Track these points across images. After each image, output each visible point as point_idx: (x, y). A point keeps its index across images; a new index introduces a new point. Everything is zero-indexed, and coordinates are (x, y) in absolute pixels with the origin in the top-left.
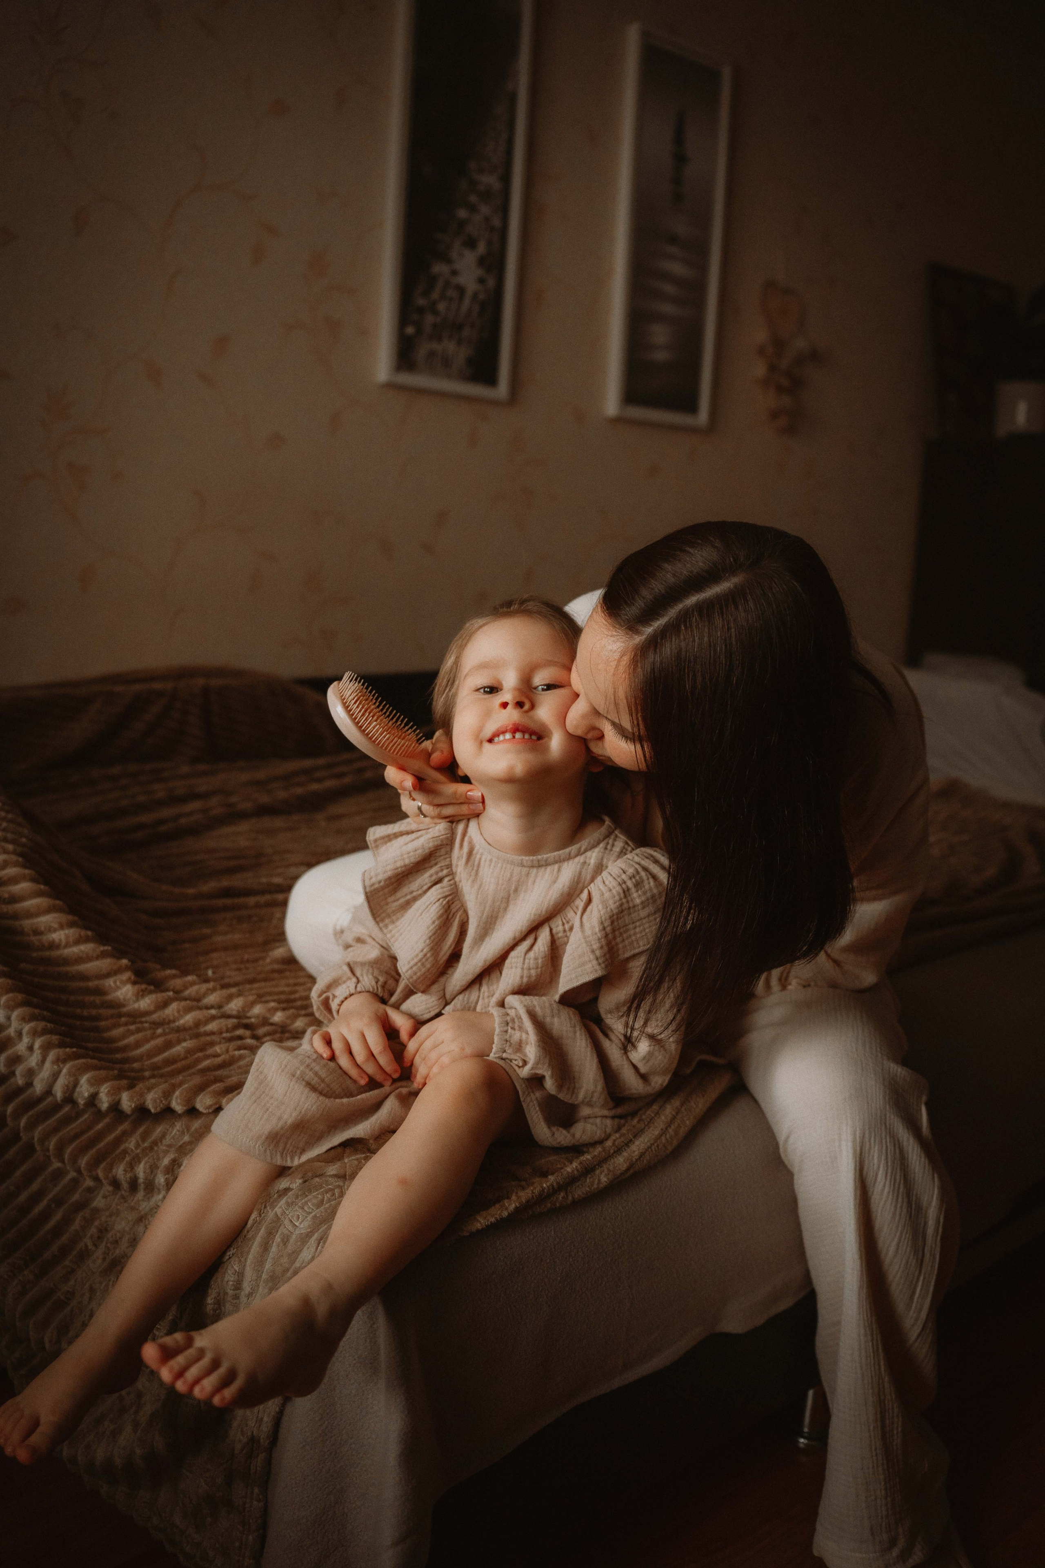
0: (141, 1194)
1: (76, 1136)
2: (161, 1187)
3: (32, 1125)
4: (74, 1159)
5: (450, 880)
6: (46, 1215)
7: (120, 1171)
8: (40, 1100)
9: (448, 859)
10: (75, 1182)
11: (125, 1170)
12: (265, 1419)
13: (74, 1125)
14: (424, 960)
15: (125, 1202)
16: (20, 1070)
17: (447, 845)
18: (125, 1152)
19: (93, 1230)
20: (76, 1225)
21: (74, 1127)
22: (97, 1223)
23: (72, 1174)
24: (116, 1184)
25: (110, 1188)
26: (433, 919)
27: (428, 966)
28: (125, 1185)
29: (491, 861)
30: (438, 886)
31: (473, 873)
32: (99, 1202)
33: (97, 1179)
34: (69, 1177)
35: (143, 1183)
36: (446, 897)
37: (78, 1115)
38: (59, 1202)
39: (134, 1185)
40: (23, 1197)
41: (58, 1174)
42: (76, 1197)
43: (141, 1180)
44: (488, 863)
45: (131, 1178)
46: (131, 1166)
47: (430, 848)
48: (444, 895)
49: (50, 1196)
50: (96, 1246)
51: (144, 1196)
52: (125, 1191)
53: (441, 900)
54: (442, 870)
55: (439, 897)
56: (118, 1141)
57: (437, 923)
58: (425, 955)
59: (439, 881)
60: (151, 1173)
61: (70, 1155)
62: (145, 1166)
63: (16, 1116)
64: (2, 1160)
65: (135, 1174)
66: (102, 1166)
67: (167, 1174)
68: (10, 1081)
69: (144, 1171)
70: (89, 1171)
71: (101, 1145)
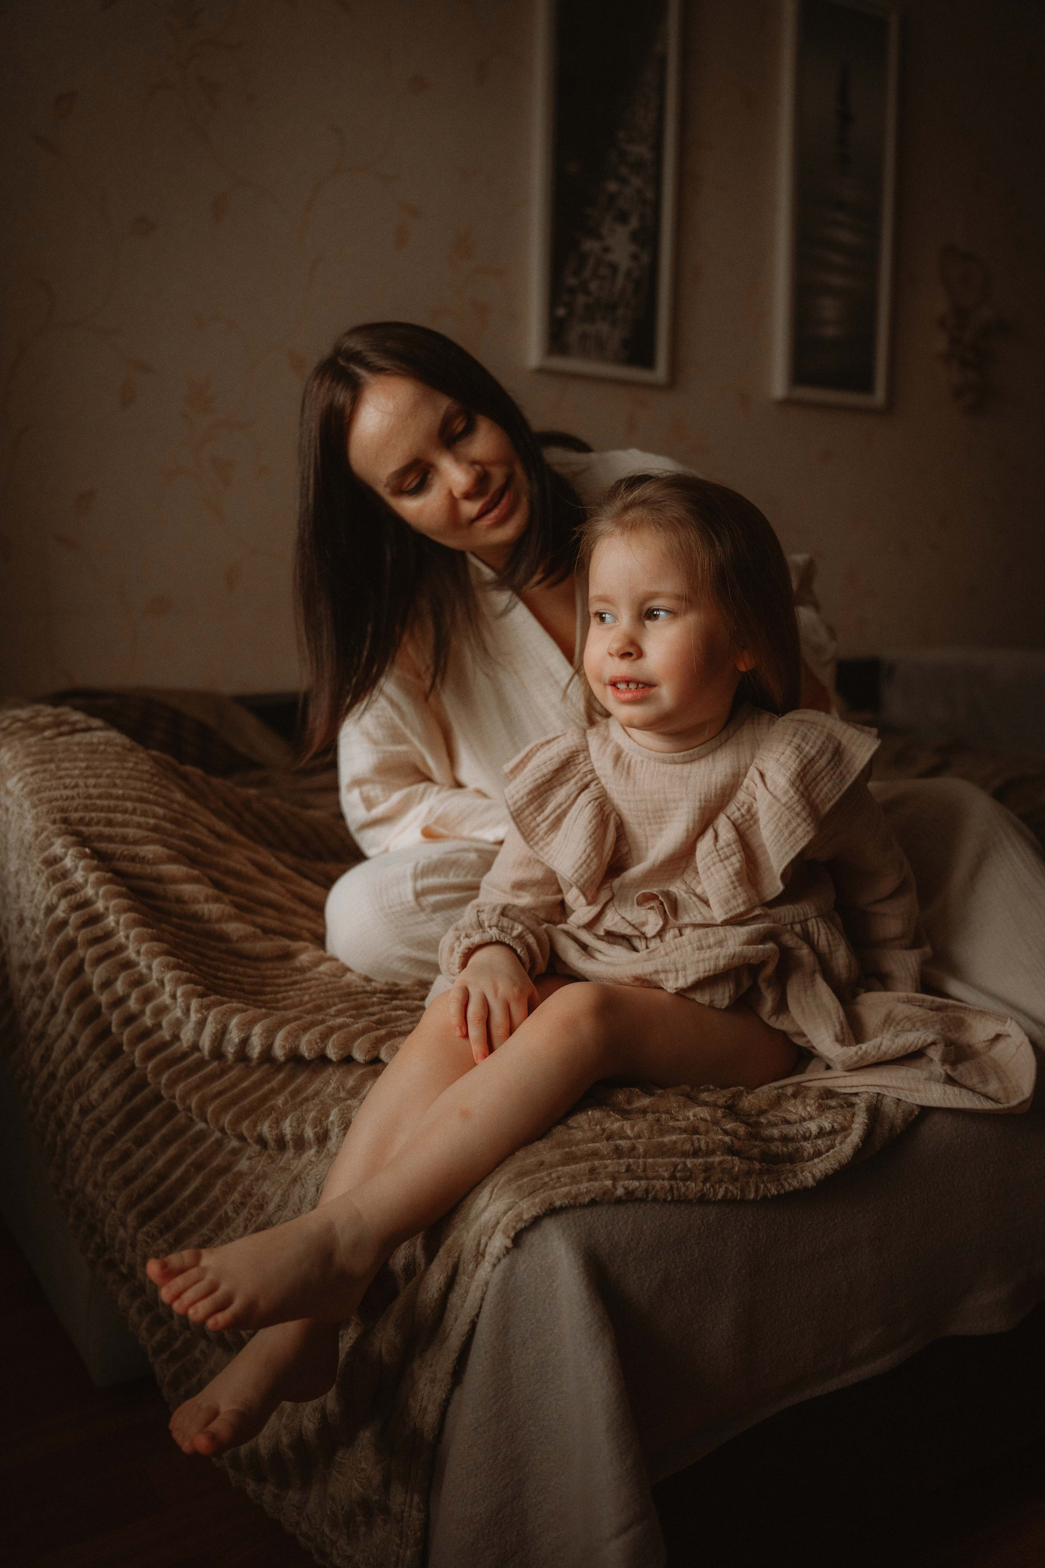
0: (290, 1153)
1: (220, 1093)
2: (312, 1141)
3: (173, 1082)
4: (217, 1115)
5: (597, 784)
6: (183, 1182)
7: (265, 1128)
8: (184, 1055)
9: (589, 765)
10: (219, 1143)
11: (270, 1127)
12: (430, 1407)
13: (217, 1083)
14: (588, 861)
15: (273, 1162)
16: (165, 1022)
17: (584, 751)
18: (272, 1108)
19: (236, 1196)
20: (216, 1191)
21: (217, 1086)
22: (240, 1188)
23: (218, 1134)
24: (262, 1141)
25: (257, 1148)
26: (589, 819)
27: (594, 867)
28: (272, 1144)
29: (642, 761)
30: (586, 791)
31: (624, 773)
32: (243, 1165)
33: (241, 1138)
34: (212, 1139)
35: (291, 1139)
36: (596, 799)
37: (223, 1072)
38: (199, 1166)
39: (281, 1143)
40: (160, 1163)
41: (202, 1136)
42: (217, 1161)
43: (288, 1137)
44: (639, 765)
45: (277, 1135)
46: (278, 1122)
47: (565, 755)
48: (594, 797)
49: (189, 1161)
50: (238, 1214)
51: (295, 1153)
52: (273, 1149)
53: (592, 803)
54: (586, 776)
55: (590, 799)
56: (265, 1099)
57: (594, 822)
58: (589, 856)
59: (586, 786)
60: (298, 1127)
61: (213, 1111)
62: (291, 1121)
63: (158, 1073)
64: (140, 1124)
65: (281, 1131)
66: (246, 1123)
67: (316, 1127)
68: (156, 1037)
69: (291, 1126)
70: (234, 1130)
71: (245, 1102)
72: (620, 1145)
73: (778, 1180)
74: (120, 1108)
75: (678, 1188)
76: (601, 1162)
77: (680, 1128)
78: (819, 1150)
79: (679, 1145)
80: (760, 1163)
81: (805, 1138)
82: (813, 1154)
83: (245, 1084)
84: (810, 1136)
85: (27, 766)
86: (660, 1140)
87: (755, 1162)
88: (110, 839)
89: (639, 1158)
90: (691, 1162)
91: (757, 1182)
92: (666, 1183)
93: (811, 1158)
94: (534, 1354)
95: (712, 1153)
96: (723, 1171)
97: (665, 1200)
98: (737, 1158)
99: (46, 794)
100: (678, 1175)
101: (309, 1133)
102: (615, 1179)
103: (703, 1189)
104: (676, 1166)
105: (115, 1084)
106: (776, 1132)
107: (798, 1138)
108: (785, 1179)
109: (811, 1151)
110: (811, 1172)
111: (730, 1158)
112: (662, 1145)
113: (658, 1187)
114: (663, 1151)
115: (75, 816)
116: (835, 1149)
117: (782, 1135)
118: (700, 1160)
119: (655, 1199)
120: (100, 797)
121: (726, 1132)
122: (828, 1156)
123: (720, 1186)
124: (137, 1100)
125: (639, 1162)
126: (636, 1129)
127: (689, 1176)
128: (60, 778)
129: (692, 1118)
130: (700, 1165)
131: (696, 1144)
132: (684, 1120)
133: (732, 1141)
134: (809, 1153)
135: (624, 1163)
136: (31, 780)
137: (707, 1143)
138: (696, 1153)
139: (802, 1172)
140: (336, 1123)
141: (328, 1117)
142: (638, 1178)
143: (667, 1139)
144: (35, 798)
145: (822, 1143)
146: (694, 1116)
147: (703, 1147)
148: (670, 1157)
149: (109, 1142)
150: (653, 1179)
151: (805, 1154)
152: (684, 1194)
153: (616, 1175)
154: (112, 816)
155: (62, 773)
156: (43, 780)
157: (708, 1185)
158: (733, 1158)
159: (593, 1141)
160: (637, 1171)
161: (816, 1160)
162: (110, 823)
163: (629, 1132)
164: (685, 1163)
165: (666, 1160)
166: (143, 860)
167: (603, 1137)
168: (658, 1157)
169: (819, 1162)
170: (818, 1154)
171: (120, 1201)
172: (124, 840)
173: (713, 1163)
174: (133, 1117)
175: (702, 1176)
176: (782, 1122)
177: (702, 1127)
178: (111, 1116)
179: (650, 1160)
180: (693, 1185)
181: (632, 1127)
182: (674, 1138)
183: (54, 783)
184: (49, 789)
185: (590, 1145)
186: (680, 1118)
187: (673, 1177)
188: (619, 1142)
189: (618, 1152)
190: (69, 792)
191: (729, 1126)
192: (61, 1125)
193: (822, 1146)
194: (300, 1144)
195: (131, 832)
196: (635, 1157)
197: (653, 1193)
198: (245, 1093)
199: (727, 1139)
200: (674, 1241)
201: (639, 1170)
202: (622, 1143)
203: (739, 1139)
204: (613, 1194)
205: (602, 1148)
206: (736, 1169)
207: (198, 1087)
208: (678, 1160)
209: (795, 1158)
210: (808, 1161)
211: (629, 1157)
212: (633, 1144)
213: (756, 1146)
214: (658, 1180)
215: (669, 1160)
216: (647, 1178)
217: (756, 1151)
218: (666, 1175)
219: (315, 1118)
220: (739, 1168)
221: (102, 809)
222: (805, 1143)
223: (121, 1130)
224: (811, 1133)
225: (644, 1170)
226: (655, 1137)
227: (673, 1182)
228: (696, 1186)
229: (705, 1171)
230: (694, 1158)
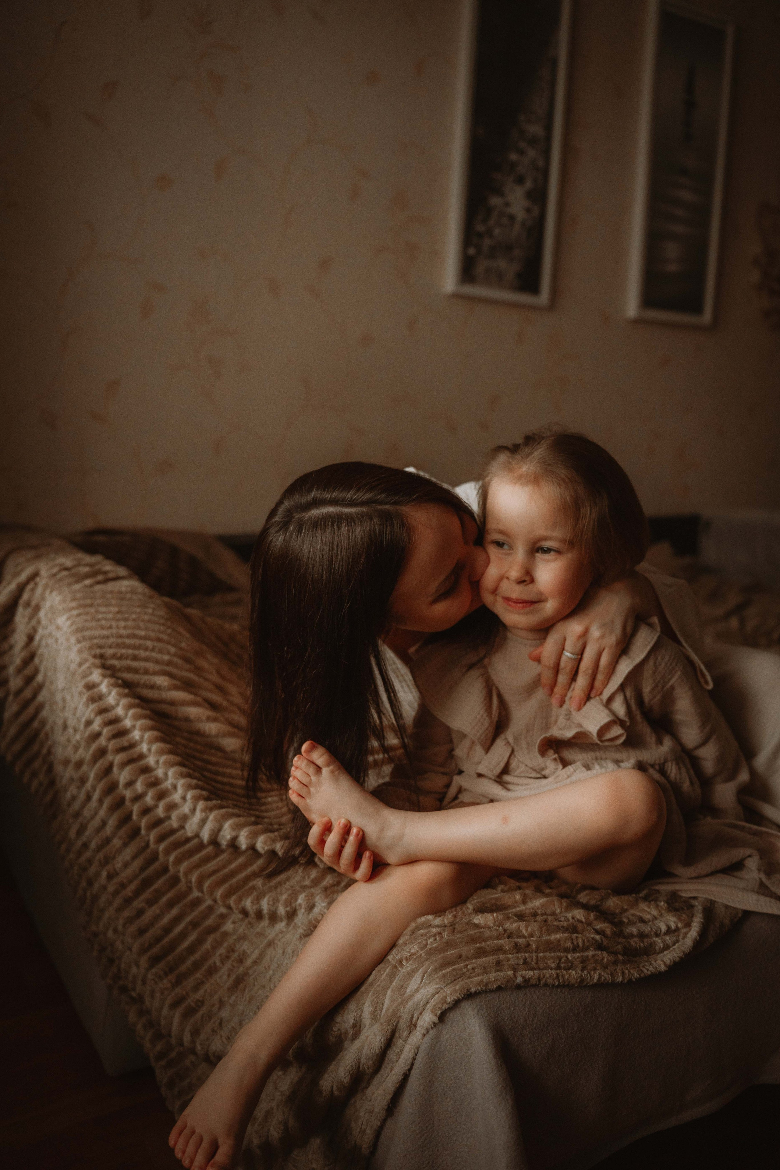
0: (266, 923)
1: (214, 872)
2: (283, 916)
3: (179, 861)
4: (211, 890)
6: (183, 936)
7: (248, 903)
8: (188, 840)
10: (211, 909)
11: (252, 902)
13: (212, 864)
15: (252, 927)
16: (174, 815)
18: (254, 888)
19: (222, 951)
20: (208, 945)
21: (211, 866)
22: (225, 945)
23: (209, 902)
24: (245, 913)
25: (240, 916)
28: (253, 915)
33: (229, 907)
34: (206, 905)
35: (267, 913)
37: (217, 855)
38: (195, 925)
39: (260, 915)
40: (165, 920)
41: (197, 902)
42: (209, 922)
43: (265, 911)
45: (256, 909)
46: (258, 900)
49: (188, 919)
51: (270, 924)
52: (252, 919)
56: (248, 879)
60: (274, 905)
61: (209, 887)
62: (269, 900)
63: (168, 852)
64: (152, 889)
65: (260, 906)
66: (234, 898)
67: (287, 907)
68: (166, 824)
69: (268, 904)
70: (224, 902)
71: (234, 881)
72: (518, 942)
73: (638, 967)
74: (136, 876)
75: (562, 976)
76: (504, 956)
77: (563, 927)
78: (667, 944)
79: (562, 943)
80: (623, 956)
81: (657, 935)
82: (663, 948)
83: (233, 866)
84: (660, 933)
85: (73, 608)
86: (548, 938)
87: (619, 955)
88: (135, 671)
89: (532, 953)
90: (571, 956)
91: (622, 969)
92: (553, 972)
93: (662, 951)
94: (452, 1102)
95: (587, 949)
96: (596, 962)
97: (553, 985)
98: (605, 952)
99: (88, 633)
100: (562, 965)
101: (282, 910)
102: (515, 970)
103: (582, 975)
104: (560, 959)
105: (134, 857)
106: (634, 930)
107: (651, 935)
108: (643, 967)
109: (662, 945)
110: (662, 960)
111: (600, 952)
112: (549, 942)
113: (547, 976)
114: (550, 947)
115: (110, 652)
116: (680, 943)
117: (639, 933)
118: (578, 954)
119: (546, 985)
120: (128, 637)
121: (597, 932)
122: (674, 949)
123: (595, 973)
124: (150, 871)
125: (532, 956)
126: (529, 929)
127: (571, 966)
128: (98, 620)
129: (571, 920)
130: (578, 957)
131: (575, 942)
132: (565, 921)
133: (602, 940)
134: (660, 947)
135: (522, 957)
136: (77, 620)
137: (583, 941)
138: (575, 949)
139: (656, 961)
140: (303, 906)
141: (296, 900)
142: (532, 969)
143: (553, 937)
144: (80, 635)
145: (670, 939)
146: (573, 918)
147: (581, 945)
148: (555, 952)
149: (128, 901)
150: (543, 969)
151: (657, 948)
152: (568, 979)
153: (516, 967)
154: (137, 652)
155: (100, 616)
156: (86, 621)
157: (585, 972)
158: (602, 952)
159: (498, 938)
160: (531, 964)
161: (665, 953)
162: (135, 658)
163: (524, 932)
164: (567, 957)
165: (553, 954)
166: (159, 688)
167: (505, 936)
168: (546, 952)
169: (668, 954)
170: (667, 947)
171: (136, 948)
172: (146, 672)
173: (588, 956)
174: (146, 884)
175: (580, 965)
176: (639, 921)
177: (580, 927)
178: (130, 882)
179: (541, 955)
180: (574, 972)
181: (527, 928)
182: (558, 936)
183: (93, 624)
184: (91, 629)
185: (495, 942)
186: (563, 919)
187: (558, 967)
188: (517, 940)
189: (517, 948)
190: (105, 632)
191: (599, 926)
192: (90, 883)
193: (670, 941)
194: (274, 918)
195: (151, 666)
196: (529, 952)
197: (544, 980)
198: (233, 874)
199: (598, 937)
200: (559, 1019)
201: (533, 963)
202: (520, 940)
203: (606, 937)
204: (514, 981)
205: (504, 945)
206: (606, 960)
207: (197, 866)
208: (562, 954)
209: (649, 951)
210: (659, 953)
211: (525, 952)
212: (528, 941)
213: (619, 943)
214: (547, 970)
215: (555, 954)
216: (539, 969)
217: (619, 947)
218: (553, 965)
219: (286, 900)
220: (608, 960)
221: (129, 647)
222: (657, 939)
223: (138, 893)
224: (661, 931)
225: (537, 963)
226: (544, 936)
227: (558, 971)
228: (576, 973)
229: (582, 962)
230: (574, 953)
